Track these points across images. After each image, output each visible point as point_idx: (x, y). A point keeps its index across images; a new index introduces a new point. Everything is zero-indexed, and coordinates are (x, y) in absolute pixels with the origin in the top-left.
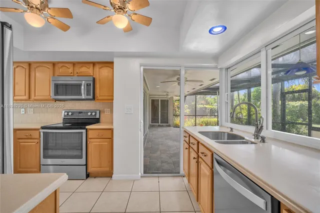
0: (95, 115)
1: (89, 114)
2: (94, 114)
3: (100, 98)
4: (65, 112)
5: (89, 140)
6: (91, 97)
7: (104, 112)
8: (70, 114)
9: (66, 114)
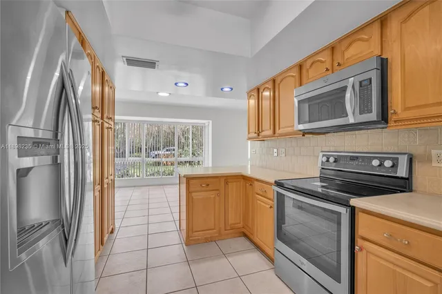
0: (394, 166)
1: (375, 163)
2: (388, 164)
3: (403, 115)
4: (323, 156)
5: (359, 242)
6: (373, 116)
7: (428, 159)
8: (332, 160)
9: (324, 159)
